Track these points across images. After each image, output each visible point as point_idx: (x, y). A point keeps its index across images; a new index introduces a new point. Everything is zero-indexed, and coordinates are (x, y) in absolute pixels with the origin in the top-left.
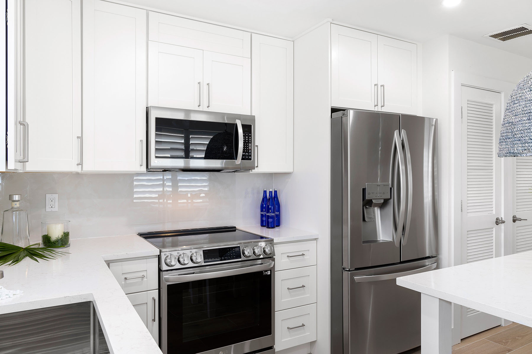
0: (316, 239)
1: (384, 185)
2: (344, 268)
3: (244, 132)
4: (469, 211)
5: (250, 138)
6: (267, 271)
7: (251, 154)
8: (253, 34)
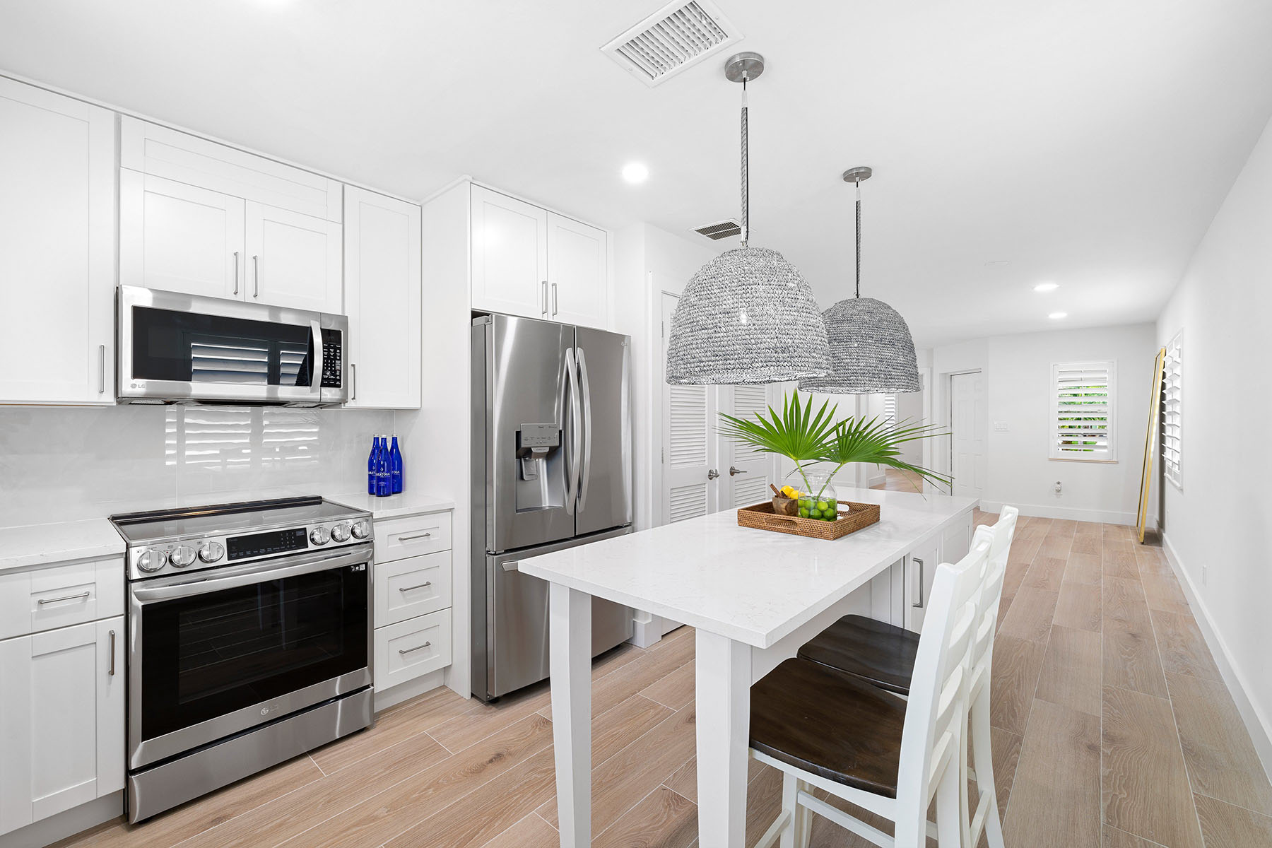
0: (451, 510)
1: (550, 427)
2: (488, 551)
3: (324, 342)
4: (673, 462)
5: (338, 351)
6: (358, 565)
7: (340, 377)
8: (346, 186)
